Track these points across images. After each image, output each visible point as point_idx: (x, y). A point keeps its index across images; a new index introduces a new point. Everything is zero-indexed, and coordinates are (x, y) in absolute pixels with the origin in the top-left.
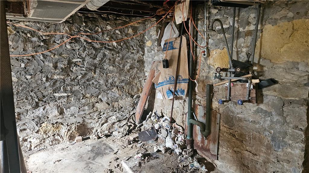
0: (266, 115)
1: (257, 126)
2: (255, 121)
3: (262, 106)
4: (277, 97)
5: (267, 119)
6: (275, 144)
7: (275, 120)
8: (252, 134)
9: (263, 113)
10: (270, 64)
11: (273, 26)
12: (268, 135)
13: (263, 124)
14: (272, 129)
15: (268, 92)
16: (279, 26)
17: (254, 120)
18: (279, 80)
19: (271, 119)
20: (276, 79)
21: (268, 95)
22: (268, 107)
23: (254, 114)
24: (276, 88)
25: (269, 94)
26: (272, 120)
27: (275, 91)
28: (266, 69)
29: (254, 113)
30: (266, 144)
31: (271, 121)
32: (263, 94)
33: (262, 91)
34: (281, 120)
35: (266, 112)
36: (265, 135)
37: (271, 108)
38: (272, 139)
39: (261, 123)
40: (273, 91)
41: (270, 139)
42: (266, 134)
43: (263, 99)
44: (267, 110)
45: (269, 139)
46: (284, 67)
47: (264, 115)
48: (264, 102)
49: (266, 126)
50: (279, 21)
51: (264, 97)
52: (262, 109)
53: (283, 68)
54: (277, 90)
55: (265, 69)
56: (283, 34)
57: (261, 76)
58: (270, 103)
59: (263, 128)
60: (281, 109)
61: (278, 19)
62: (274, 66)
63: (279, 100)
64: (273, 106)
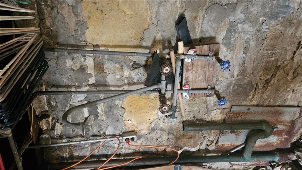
0: (235, 31)
1: (252, 44)
2: (245, 48)
3: (220, 38)
4: (206, 16)
5: (240, 29)
6: (282, 13)
7: (242, 16)
8: (265, 52)
9: (230, 35)
10: (151, 29)
11: (88, 28)
12: (266, 25)
13: (250, 35)
14: (257, 20)
15: (197, 30)
16: (89, 18)
17: (243, 49)
18: (178, 12)
19: (241, 23)
20: (177, 18)
21: (202, 30)
22: (222, 28)
23: (233, 50)
24: (191, 17)
26: (242, 21)
27: (196, 18)
28: (159, 34)
29: (231, 50)
30: (281, 28)
31: (244, 22)
32: (200, 38)
33: (196, 40)
34: (242, 7)
35: (229, 31)
36: (267, 30)
37: (223, 24)
38: (274, 18)
39: (248, 38)
40: (196, 22)
41: (274, 21)
42: (267, 28)
43: (207, 38)
44: (227, 29)
45: (273, 23)
46: (157, 5)
47: (235, 34)
48: (213, 35)
49: (252, 29)
50: (80, 18)
51: (204, 36)
52: (225, 38)
53: (159, 7)
54: (194, 15)
55: (158, 37)
56: (102, 11)
57: (170, 43)
58: (214, 26)
59: (256, 34)
60: (225, 7)
61: (76, 20)
62: (155, 21)
63: (211, 12)
64: (219, 20)
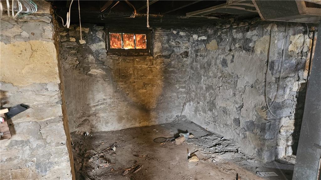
0: (23, 145)
2: (10, 158)
3: (16, 138)
4: (31, 123)
7: (35, 146)
10: (14, 88)
11: (6, 44)
12: (31, 164)
13: (22, 157)
14: (34, 156)
15: (19, 120)
16: (14, 45)
21: (20, 123)
22: (23, 136)
24: (28, 113)
25: (21, 121)
27: (28, 116)
28: (11, 95)
31: (31, 149)
33: (11, 121)
34: (41, 143)
36: (27, 166)
37: (27, 136)
41: (34, 168)
56: (21, 54)
60: (39, 133)
62: (20, 90)
63: (34, 125)
64: (30, 132)
